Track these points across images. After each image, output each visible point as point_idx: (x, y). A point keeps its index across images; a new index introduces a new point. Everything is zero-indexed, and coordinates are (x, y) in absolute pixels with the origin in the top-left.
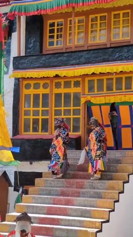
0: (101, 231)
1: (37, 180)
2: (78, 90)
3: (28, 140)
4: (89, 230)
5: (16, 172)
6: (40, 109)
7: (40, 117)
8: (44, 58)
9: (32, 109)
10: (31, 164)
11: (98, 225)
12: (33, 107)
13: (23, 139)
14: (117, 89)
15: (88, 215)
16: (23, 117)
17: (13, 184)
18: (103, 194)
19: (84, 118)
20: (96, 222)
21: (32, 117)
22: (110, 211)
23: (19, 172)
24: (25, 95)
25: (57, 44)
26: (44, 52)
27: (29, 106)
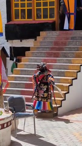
0: (72, 85)
1: (27, 53)
3: (18, 25)
4: (64, 84)
5: (11, 47)
6: (26, 2)
7: (26, 8)
10: (21, 41)
11: (70, 81)
12: (21, 1)
13: (15, 24)
15: (63, 75)
16: (14, 8)
17: (9, 56)
19: (57, 8)
20: (68, 79)
21: (20, 8)
22: (77, 72)
23: (13, 47)
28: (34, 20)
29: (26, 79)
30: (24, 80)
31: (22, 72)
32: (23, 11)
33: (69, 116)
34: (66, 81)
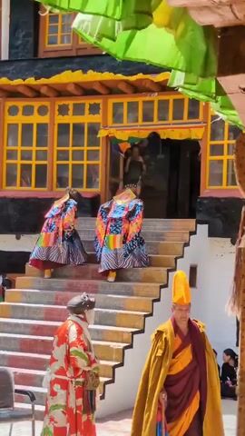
0: (131, 346)
2: (97, 118)
3: (13, 200)
4: (112, 345)
6: (34, 148)
7: (34, 162)
8: (40, 65)
9: (19, 148)
10: (18, 238)
11: (127, 337)
12: (22, 145)
13: (5, 198)
14: (160, 119)
15: (111, 322)
16: (5, 162)
18: (135, 289)
19: (106, 165)
20: (123, 332)
21: (19, 162)
22: (146, 316)
24: (9, 125)
25: (62, 42)
26: (41, 55)
27: (16, 144)
28: (52, 189)
29: (22, 330)
30: (18, 330)
31: (16, 311)
32: (26, 168)
33: (120, 422)
34: (117, 337)
